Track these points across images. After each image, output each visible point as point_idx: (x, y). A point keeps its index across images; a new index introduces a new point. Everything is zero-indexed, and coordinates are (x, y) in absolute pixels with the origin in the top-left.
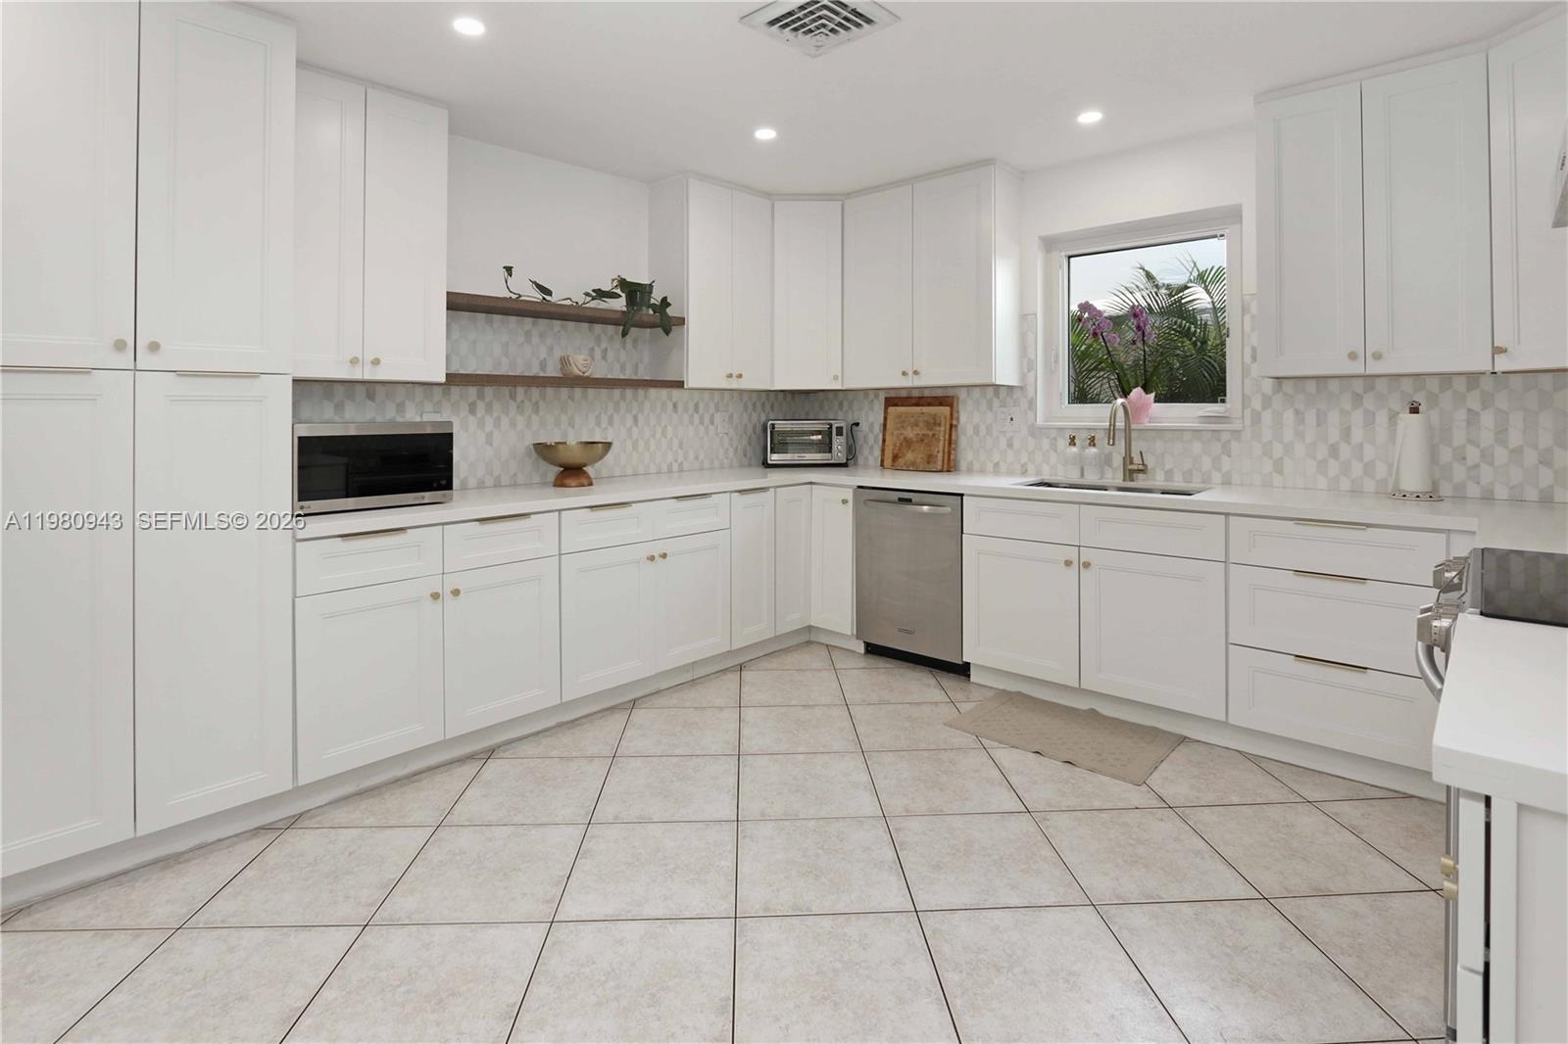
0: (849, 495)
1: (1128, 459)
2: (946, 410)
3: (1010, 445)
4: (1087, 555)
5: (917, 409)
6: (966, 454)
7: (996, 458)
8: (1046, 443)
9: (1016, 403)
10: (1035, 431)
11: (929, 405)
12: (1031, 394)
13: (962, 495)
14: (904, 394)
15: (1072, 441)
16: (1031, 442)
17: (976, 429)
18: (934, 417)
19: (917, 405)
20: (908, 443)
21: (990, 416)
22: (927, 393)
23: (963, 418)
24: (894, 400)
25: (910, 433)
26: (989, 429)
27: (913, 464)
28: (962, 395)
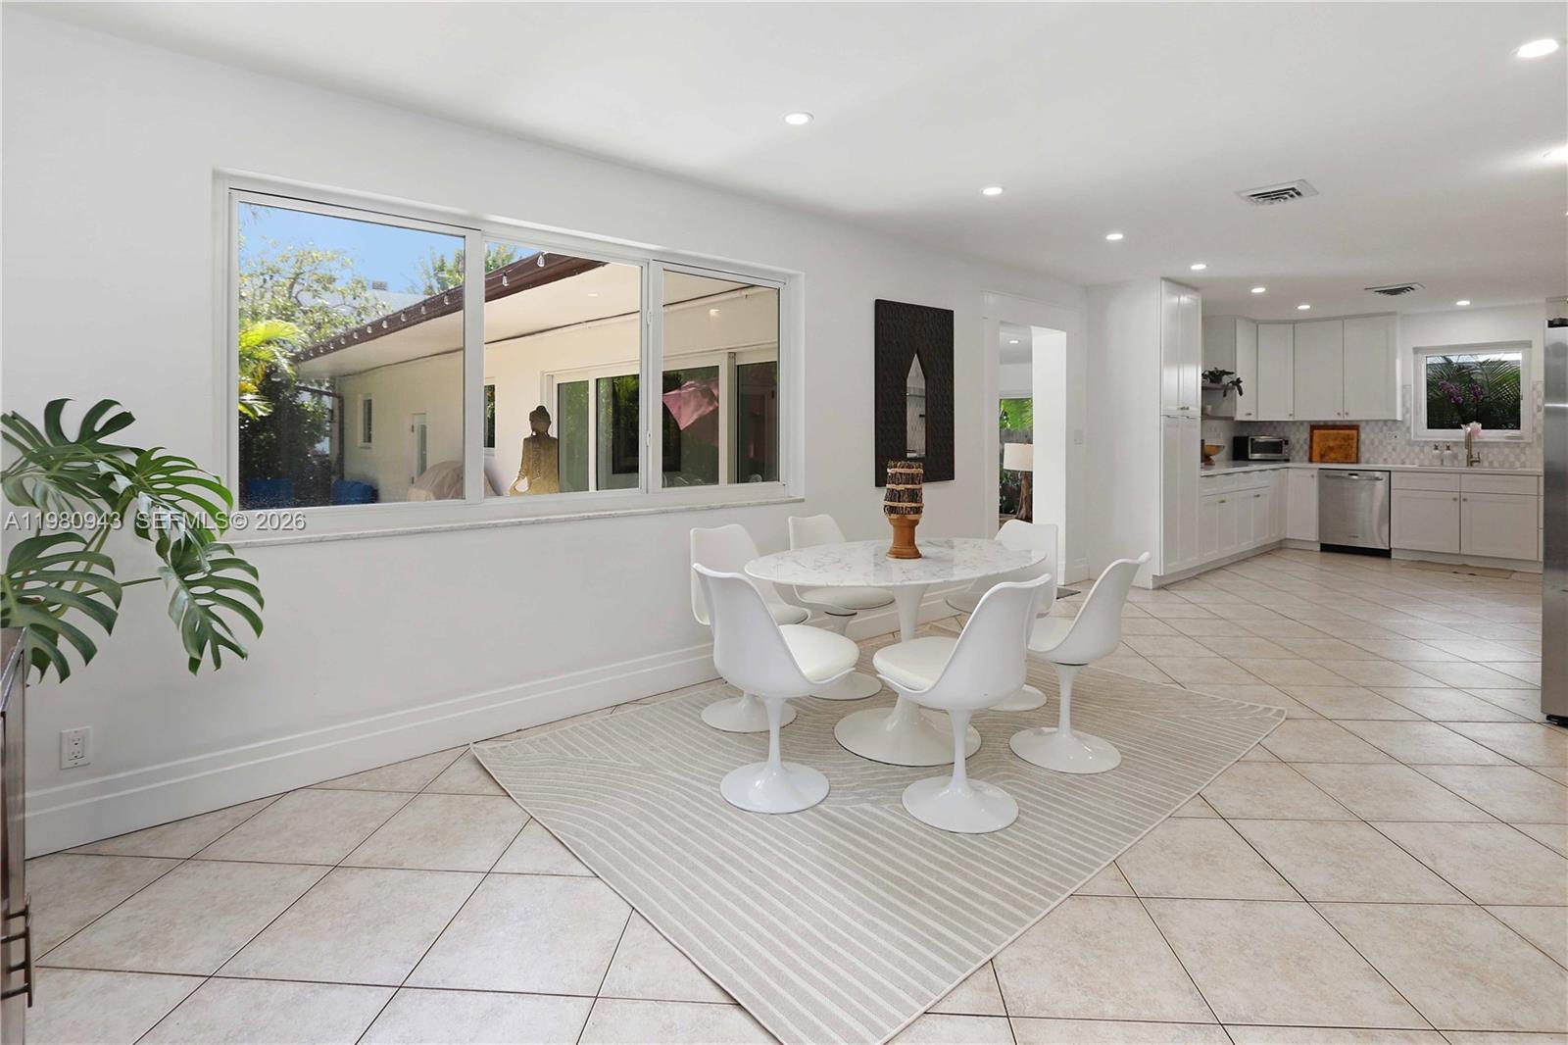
0: (1315, 473)
1: (1470, 456)
2: (1355, 432)
3: (1394, 449)
4: (1463, 496)
5: (1335, 431)
6: (1365, 454)
7: (1385, 456)
8: (1417, 449)
9: (1398, 429)
10: (1410, 443)
11: (1342, 429)
12: (1408, 424)
13: (1390, 471)
14: (1322, 424)
15: (1436, 448)
16: (1408, 448)
17: (1372, 442)
18: (1348, 435)
19: (1333, 429)
20: (1331, 449)
21: (1381, 436)
22: (1338, 423)
23: (1363, 436)
24: (1315, 427)
25: (1331, 444)
26: (1380, 442)
27: (1335, 459)
28: (1362, 425)
